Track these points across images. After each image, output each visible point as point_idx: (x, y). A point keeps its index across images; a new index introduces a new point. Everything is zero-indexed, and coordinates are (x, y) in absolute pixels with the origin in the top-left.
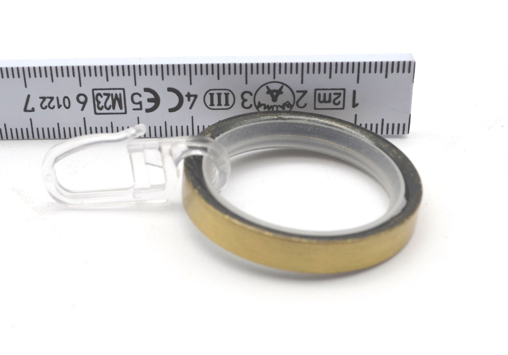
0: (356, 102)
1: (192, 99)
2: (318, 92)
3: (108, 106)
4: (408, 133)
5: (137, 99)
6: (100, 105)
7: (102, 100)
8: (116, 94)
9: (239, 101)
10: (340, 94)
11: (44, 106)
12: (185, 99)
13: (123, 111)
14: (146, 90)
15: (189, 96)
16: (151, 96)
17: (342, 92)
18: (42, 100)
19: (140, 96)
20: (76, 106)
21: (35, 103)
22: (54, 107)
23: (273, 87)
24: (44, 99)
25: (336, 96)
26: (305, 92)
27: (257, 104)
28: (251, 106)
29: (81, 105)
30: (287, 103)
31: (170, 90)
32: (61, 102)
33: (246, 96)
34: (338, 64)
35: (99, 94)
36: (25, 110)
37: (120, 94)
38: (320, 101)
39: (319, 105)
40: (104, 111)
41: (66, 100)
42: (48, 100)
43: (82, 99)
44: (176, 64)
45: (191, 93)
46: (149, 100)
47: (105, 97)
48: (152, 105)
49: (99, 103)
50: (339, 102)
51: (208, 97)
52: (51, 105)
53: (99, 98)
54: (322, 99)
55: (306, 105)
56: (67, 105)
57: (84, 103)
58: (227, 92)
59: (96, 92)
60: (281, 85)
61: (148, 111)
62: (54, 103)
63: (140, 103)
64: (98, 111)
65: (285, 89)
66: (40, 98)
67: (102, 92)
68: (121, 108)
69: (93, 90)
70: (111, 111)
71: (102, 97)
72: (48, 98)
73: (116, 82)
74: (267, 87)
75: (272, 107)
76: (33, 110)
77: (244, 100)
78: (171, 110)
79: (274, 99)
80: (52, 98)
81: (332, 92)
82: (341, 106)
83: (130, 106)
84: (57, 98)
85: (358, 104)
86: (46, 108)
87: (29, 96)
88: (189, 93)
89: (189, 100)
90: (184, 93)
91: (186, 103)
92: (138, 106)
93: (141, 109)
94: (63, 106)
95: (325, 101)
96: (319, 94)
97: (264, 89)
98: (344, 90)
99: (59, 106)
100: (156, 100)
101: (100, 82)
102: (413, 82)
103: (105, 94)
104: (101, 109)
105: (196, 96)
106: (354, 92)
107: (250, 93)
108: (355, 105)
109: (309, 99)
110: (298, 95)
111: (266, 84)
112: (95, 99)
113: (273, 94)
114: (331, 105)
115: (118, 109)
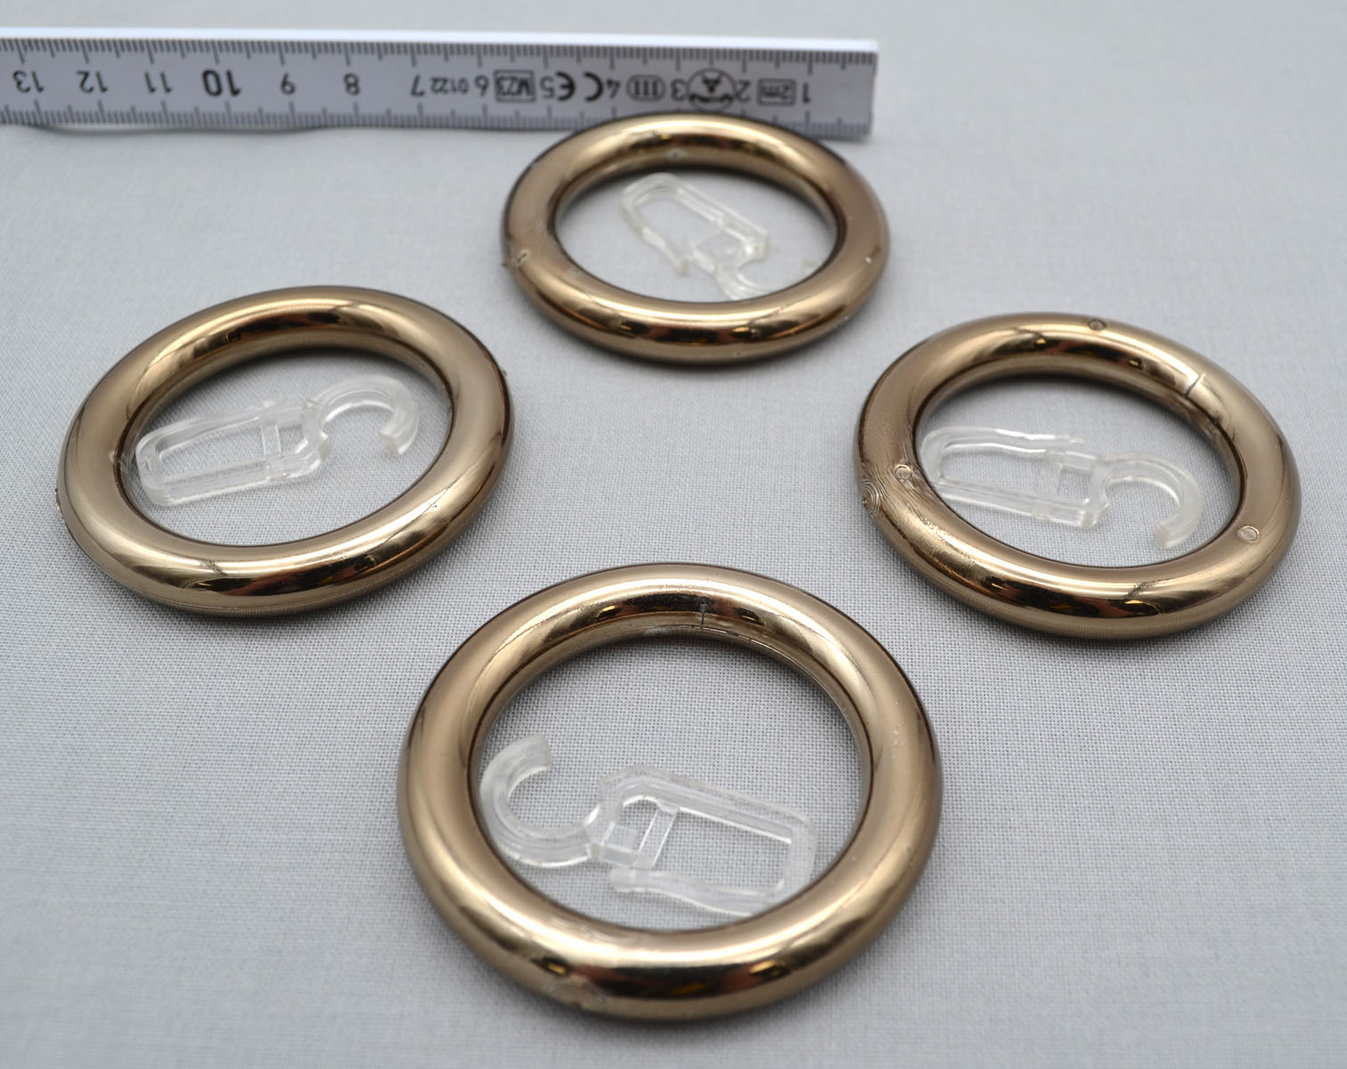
5: (548, 84)
7: (506, 84)
9: (669, 91)
14: (561, 74)
15: (610, 83)
16: (563, 81)
20: (474, 91)
21: (425, 85)
23: (712, 76)
24: (435, 80)
26: (746, 84)
31: (589, 75)
33: (679, 86)
35: (502, 78)
36: (414, 93)
39: (765, 99)
40: (509, 97)
43: (482, 82)
46: (564, 87)
48: (564, 92)
57: (484, 88)
59: (499, 75)
62: (448, 86)
63: (551, 90)
65: (724, 80)
70: (517, 97)
76: (422, 94)
77: (675, 91)
78: (587, 99)
79: (711, 89)
80: (445, 81)
82: (789, 101)
83: (540, 92)
90: (604, 78)
91: (607, 92)
92: (548, 93)
93: (552, 96)
97: (699, 80)
100: (571, 87)
104: (504, 94)
105: (617, 84)
107: (682, 82)
108: (806, 100)
109: (752, 91)
110: (739, 87)
111: (701, 72)
112: (498, 82)
113: (712, 85)
114: (777, 100)
115: (524, 96)
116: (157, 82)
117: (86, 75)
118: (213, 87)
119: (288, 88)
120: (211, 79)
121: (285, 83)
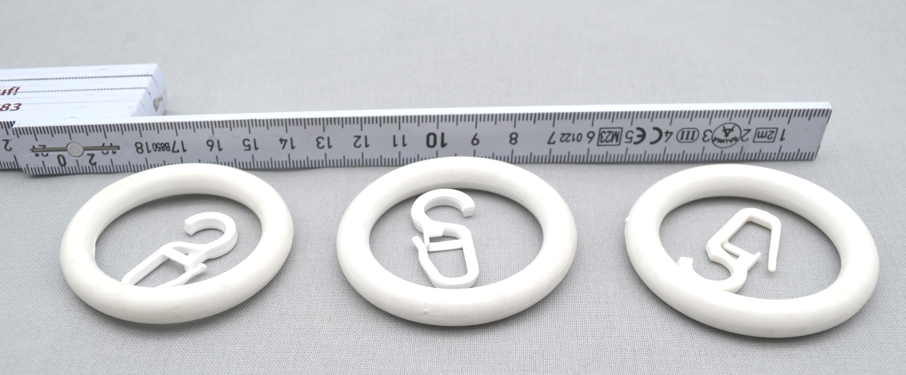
0: (784, 137)
1: (669, 135)
2: (758, 130)
3: (608, 140)
4: (815, 158)
5: (630, 135)
6: (603, 140)
7: (605, 136)
8: (616, 132)
9: (701, 136)
10: (773, 132)
11: (563, 140)
12: (664, 134)
13: (618, 143)
14: (638, 129)
15: (667, 133)
16: (640, 133)
17: (775, 130)
19: (632, 132)
20: (585, 139)
21: (557, 138)
23: (728, 126)
24: (563, 135)
25: (770, 133)
26: (749, 130)
27: (714, 138)
28: (709, 140)
29: (589, 140)
31: (655, 128)
32: (575, 137)
33: (707, 133)
35: (604, 132)
36: (549, 143)
37: (619, 132)
38: (758, 137)
39: (757, 139)
40: (605, 143)
42: (566, 136)
43: (591, 135)
45: (669, 131)
46: (638, 136)
47: (607, 134)
48: (639, 139)
49: (602, 137)
50: (772, 138)
51: (680, 133)
52: (568, 139)
53: (603, 134)
54: (760, 135)
55: (747, 139)
56: (579, 139)
57: (591, 138)
58: (694, 130)
59: (602, 130)
60: (734, 125)
61: (635, 143)
62: (570, 138)
63: (631, 138)
64: (600, 143)
65: (736, 129)
67: (606, 130)
68: (617, 141)
69: (601, 129)
70: (610, 143)
72: (566, 134)
73: (618, 123)
74: (724, 127)
75: (724, 140)
76: (554, 143)
77: (705, 136)
78: (652, 143)
79: (727, 135)
80: (569, 135)
81: (768, 130)
82: (772, 140)
83: (624, 139)
84: (574, 135)
85: (784, 139)
87: (553, 133)
88: (667, 131)
89: (666, 135)
90: (664, 131)
91: (664, 138)
92: (629, 140)
93: (631, 142)
94: (576, 141)
95: (762, 137)
96: (759, 132)
97: (722, 128)
98: (777, 128)
99: (573, 140)
100: (643, 136)
101: (606, 123)
102: (827, 123)
103: (608, 132)
104: (602, 142)
105: (672, 133)
106: (784, 130)
107: (711, 131)
108: (782, 139)
109: (751, 135)
110: (744, 132)
111: (723, 125)
112: (600, 135)
113: (727, 132)
114: (766, 139)
115: (614, 142)
116: (399, 141)
117: (359, 137)
118: (431, 143)
119: (475, 142)
120: (432, 138)
121: (474, 138)
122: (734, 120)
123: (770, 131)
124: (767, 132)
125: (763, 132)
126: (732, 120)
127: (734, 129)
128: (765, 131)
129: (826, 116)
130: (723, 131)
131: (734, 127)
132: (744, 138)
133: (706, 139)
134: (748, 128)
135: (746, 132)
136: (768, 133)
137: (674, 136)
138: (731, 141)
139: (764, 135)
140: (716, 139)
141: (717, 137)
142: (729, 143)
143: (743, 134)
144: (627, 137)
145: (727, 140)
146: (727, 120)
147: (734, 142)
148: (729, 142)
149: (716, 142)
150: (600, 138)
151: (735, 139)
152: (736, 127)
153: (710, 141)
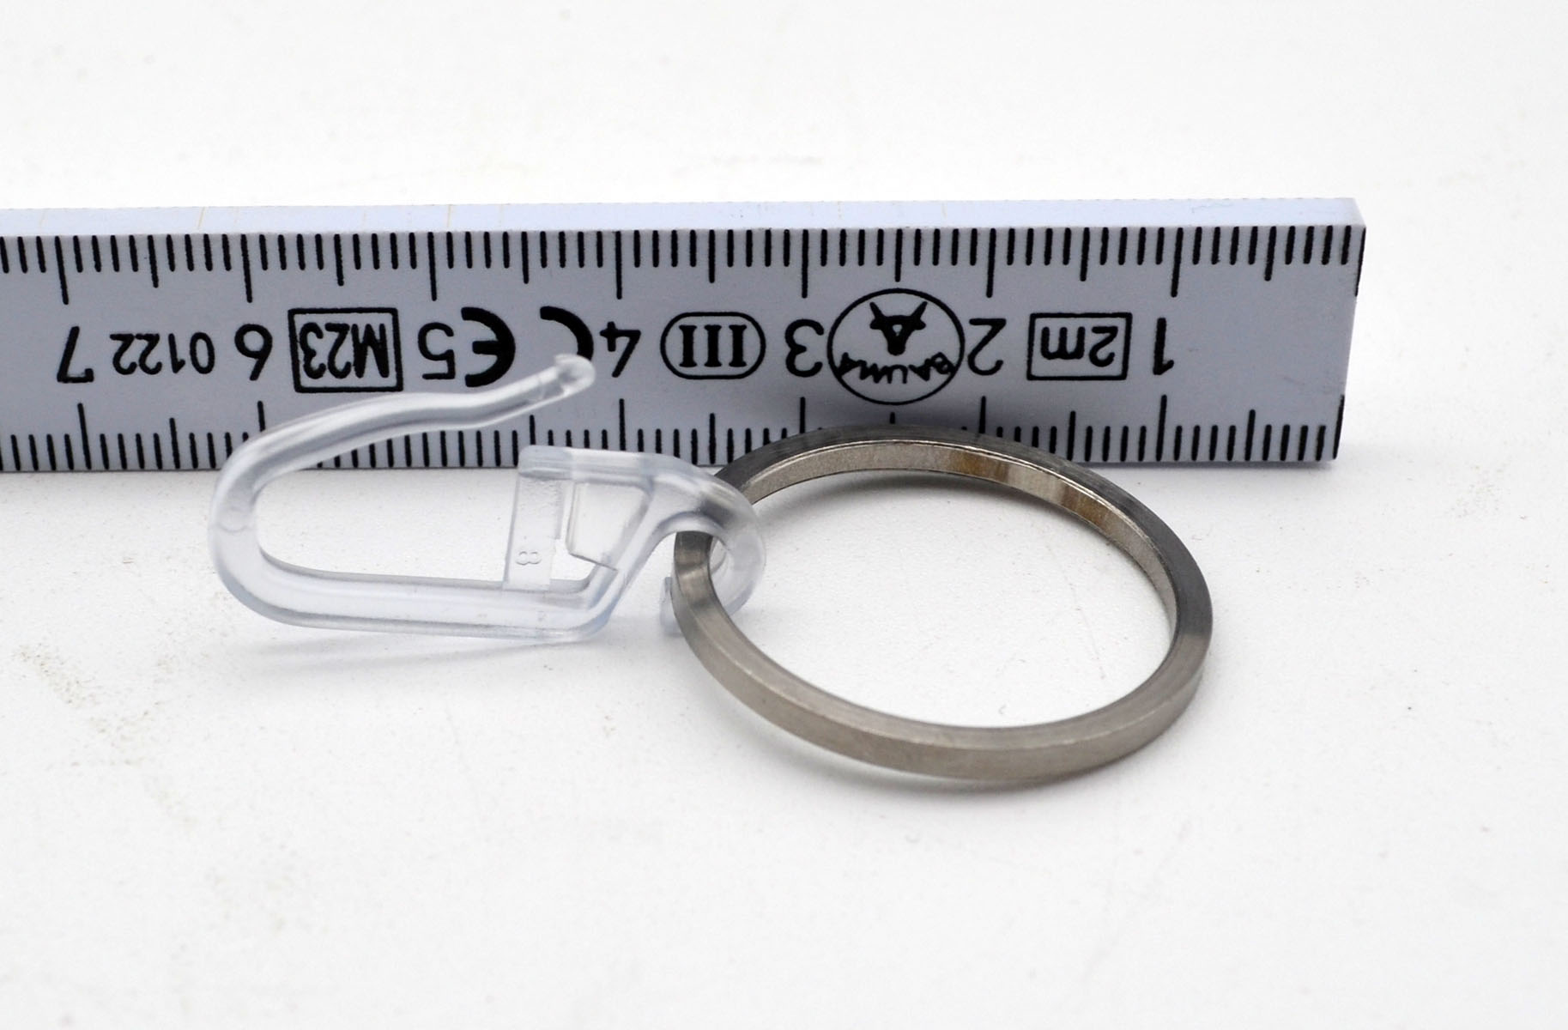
0: (1168, 355)
1: (622, 343)
2: (1041, 324)
3: (340, 364)
4: (1335, 455)
6: (315, 363)
8: (369, 328)
10: (1113, 331)
11: (125, 362)
12: (600, 343)
13: (391, 381)
17: (1120, 323)
18: (119, 344)
19: (449, 332)
22: (159, 367)
25: (1101, 337)
27: (838, 362)
28: (818, 367)
29: (251, 363)
30: (939, 360)
32: (183, 352)
34: (1110, 234)
37: (382, 328)
38: (1046, 354)
41: (201, 345)
42: (138, 346)
44: (571, 232)
45: (620, 326)
47: (331, 337)
49: (310, 354)
50: (1111, 358)
51: (676, 337)
52: (151, 362)
53: (312, 338)
54: (1053, 346)
55: (999, 364)
56: (203, 360)
58: (739, 321)
60: (919, 301)
61: (473, 381)
64: (306, 381)
66: (114, 337)
67: (321, 320)
68: (384, 372)
69: (292, 313)
71: (320, 335)
72: (140, 337)
73: (368, 287)
74: (874, 308)
75: (888, 372)
81: (1089, 324)
84: (172, 338)
85: (1171, 364)
86: (131, 369)
87: (75, 332)
88: (611, 325)
89: (612, 347)
94: (189, 368)
95: (1062, 353)
96: (1046, 332)
98: (1128, 317)
99: (177, 365)
101: (315, 288)
102: (1356, 294)
103: (330, 327)
106: (1162, 325)
122: (913, 277)
123: (1097, 330)
124: (1081, 332)
125: (1063, 332)
126: (903, 277)
127: (924, 318)
128: (1072, 326)
129: (1344, 260)
130: (874, 326)
131: (921, 309)
132: (984, 360)
133: (803, 362)
134: (990, 310)
135: (984, 330)
136: (1091, 340)
137: (648, 346)
138: (923, 371)
139: (1071, 345)
140: (848, 363)
141: (854, 356)
142: (916, 385)
143: (970, 345)
144: (426, 353)
145: (904, 370)
146: (882, 277)
147: (937, 378)
148: (912, 376)
149: (852, 376)
150: (301, 355)
151: (939, 364)
152: (931, 306)
153: (826, 370)
